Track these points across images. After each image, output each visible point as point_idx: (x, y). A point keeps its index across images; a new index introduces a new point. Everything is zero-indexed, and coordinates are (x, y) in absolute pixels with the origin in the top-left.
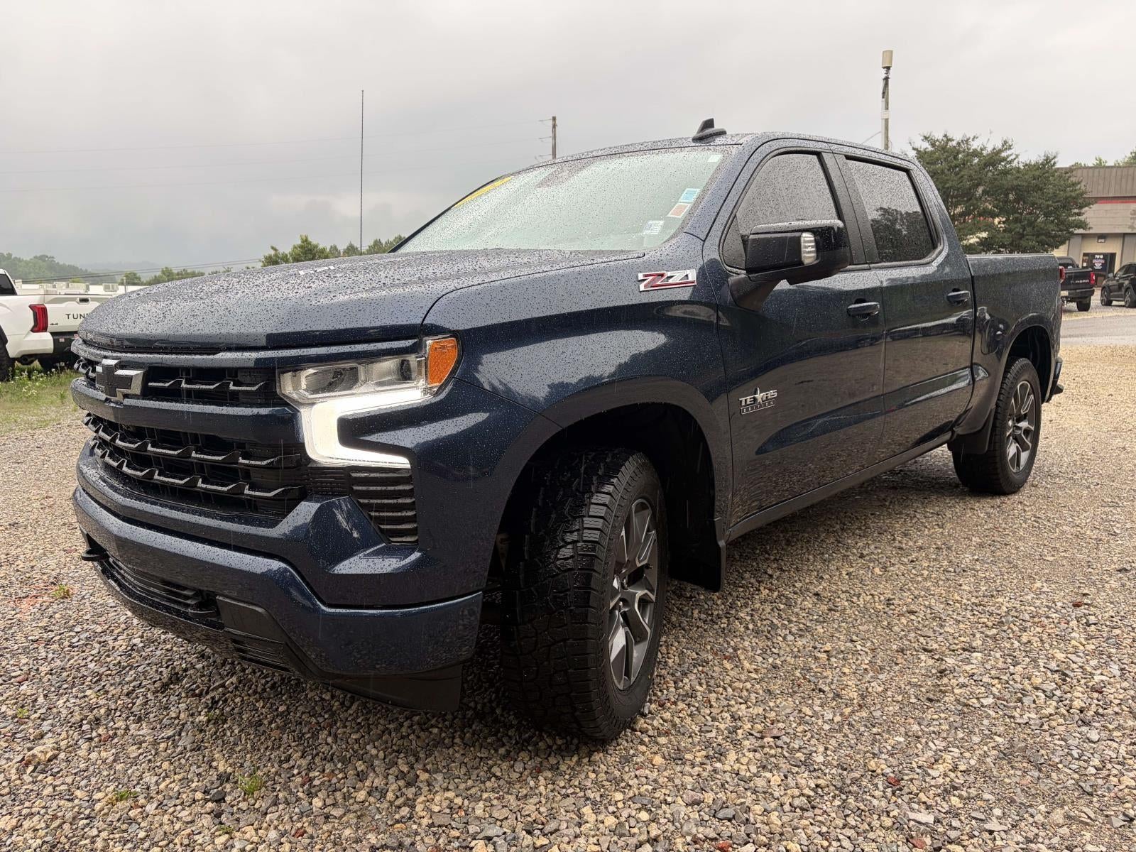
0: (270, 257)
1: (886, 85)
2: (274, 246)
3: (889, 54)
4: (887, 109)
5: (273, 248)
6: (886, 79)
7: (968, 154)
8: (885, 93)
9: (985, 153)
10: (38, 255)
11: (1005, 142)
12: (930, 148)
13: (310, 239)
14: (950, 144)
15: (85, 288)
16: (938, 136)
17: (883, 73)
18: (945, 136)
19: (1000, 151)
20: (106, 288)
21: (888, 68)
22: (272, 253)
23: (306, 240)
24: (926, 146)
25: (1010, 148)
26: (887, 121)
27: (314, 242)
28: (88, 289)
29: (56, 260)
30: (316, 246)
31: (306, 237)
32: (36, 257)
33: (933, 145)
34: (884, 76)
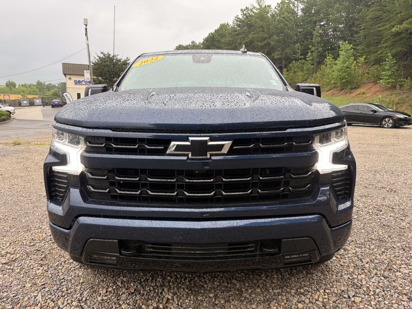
1: (86, 31)
3: (86, 20)
4: (88, 40)
6: (86, 29)
7: (117, 61)
8: (86, 34)
9: (122, 61)
11: (127, 58)
12: (104, 57)
14: (110, 56)
16: (106, 53)
17: (85, 27)
18: (108, 53)
19: (126, 61)
21: (86, 25)
24: (102, 56)
25: (129, 60)
26: (88, 44)
33: (104, 56)
34: (85, 28)
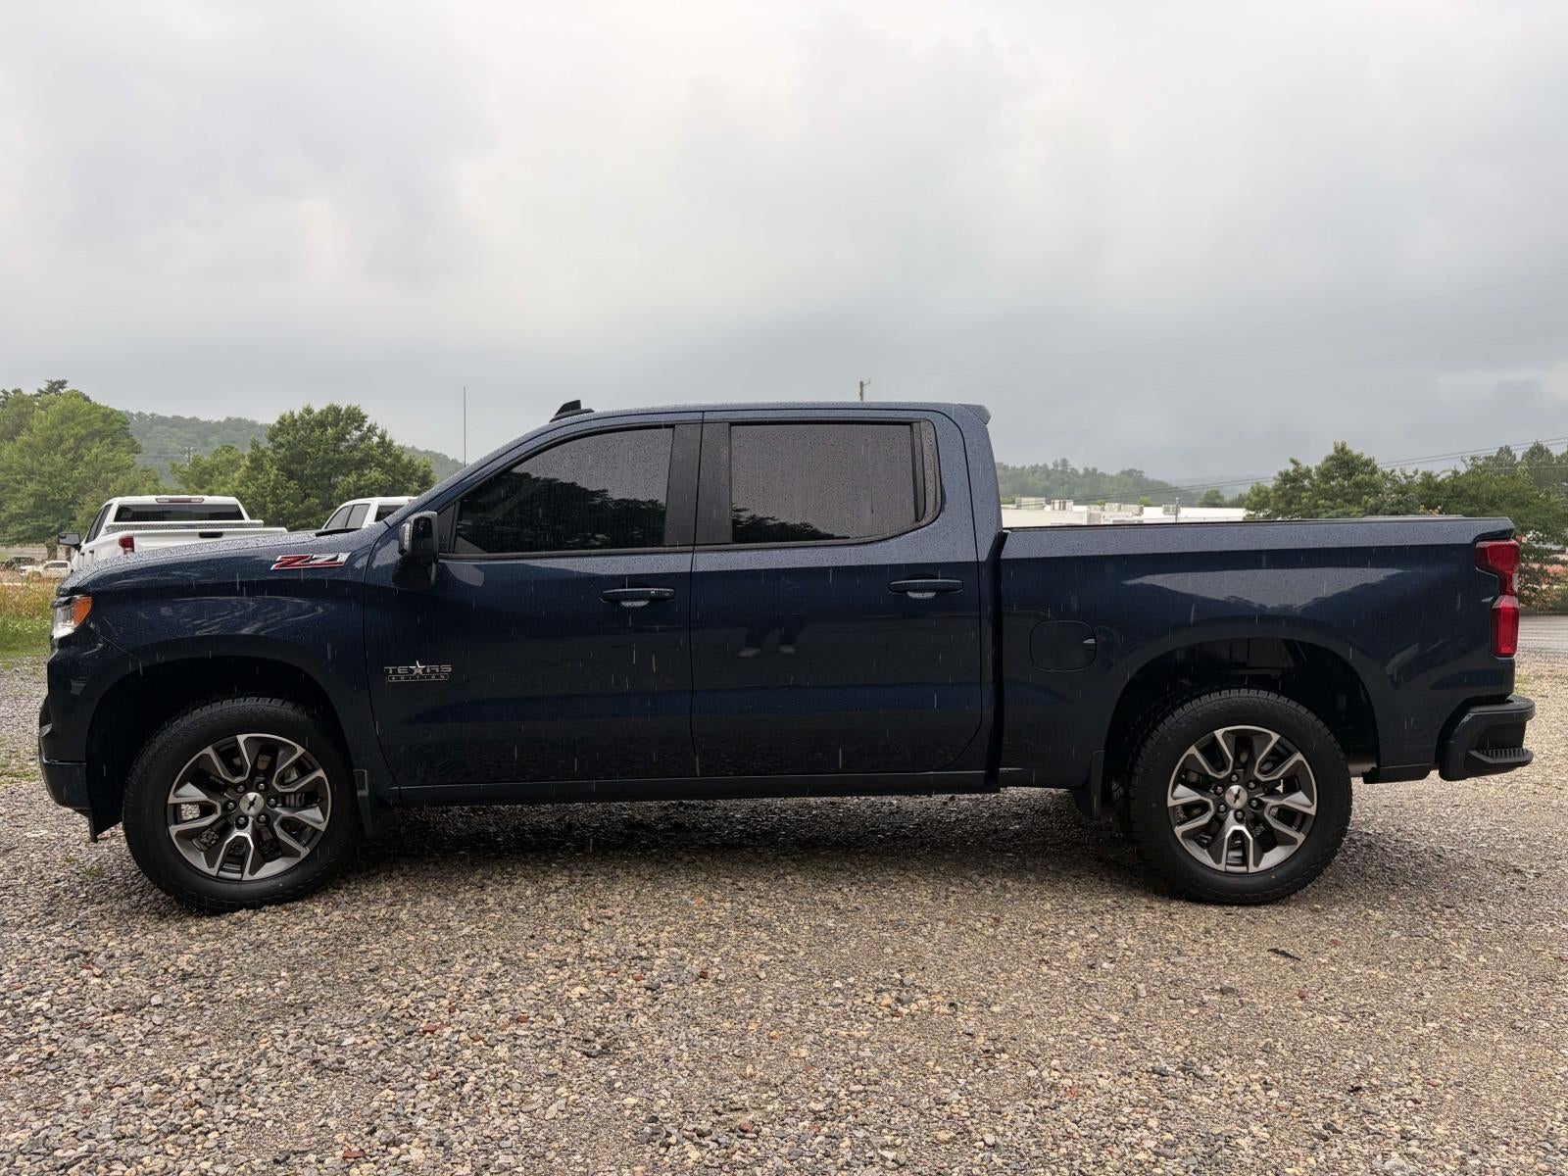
0: (1287, 474)
2: (1295, 458)
5: (1293, 461)
10: (1126, 469)
13: (1348, 447)
15: (1138, 509)
20: (1166, 511)
22: (1291, 468)
23: (1343, 449)
27: (1355, 452)
28: (1141, 511)
29: (1145, 476)
30: (1358, 457)
31: (1344, 445)
32: (1123, 472)
